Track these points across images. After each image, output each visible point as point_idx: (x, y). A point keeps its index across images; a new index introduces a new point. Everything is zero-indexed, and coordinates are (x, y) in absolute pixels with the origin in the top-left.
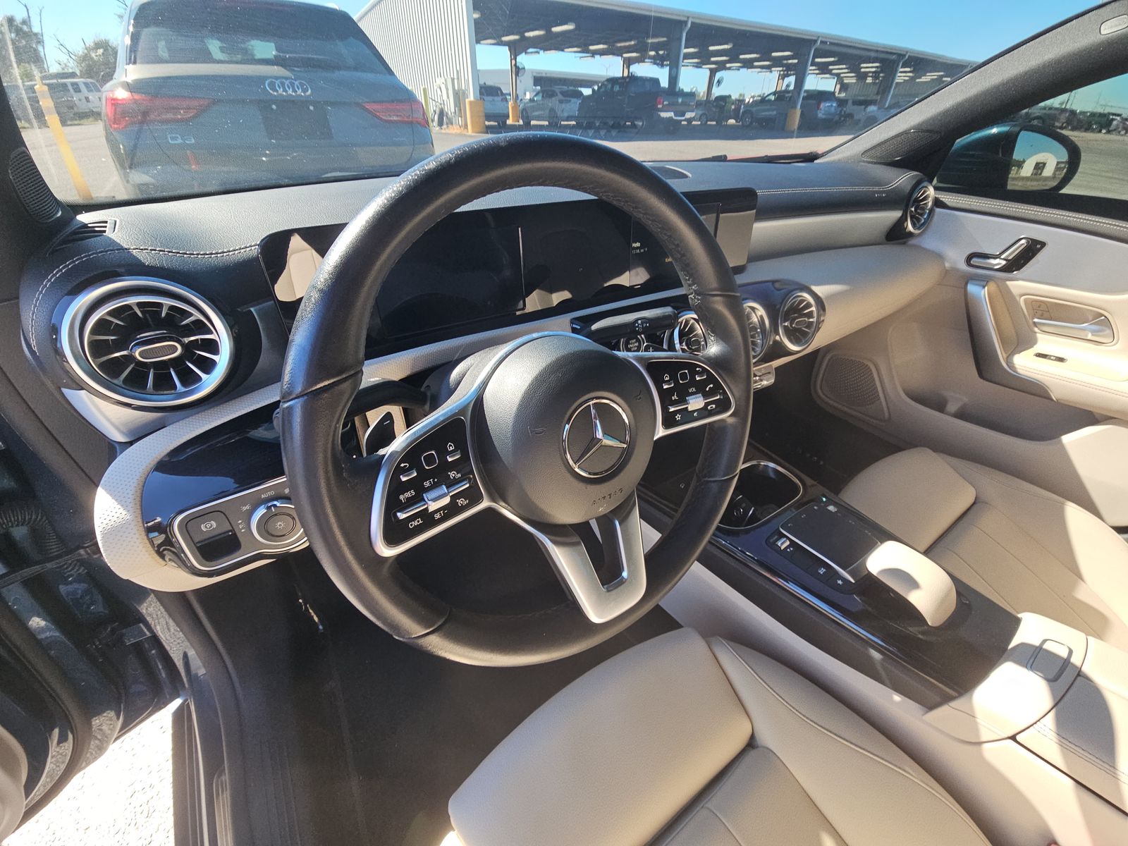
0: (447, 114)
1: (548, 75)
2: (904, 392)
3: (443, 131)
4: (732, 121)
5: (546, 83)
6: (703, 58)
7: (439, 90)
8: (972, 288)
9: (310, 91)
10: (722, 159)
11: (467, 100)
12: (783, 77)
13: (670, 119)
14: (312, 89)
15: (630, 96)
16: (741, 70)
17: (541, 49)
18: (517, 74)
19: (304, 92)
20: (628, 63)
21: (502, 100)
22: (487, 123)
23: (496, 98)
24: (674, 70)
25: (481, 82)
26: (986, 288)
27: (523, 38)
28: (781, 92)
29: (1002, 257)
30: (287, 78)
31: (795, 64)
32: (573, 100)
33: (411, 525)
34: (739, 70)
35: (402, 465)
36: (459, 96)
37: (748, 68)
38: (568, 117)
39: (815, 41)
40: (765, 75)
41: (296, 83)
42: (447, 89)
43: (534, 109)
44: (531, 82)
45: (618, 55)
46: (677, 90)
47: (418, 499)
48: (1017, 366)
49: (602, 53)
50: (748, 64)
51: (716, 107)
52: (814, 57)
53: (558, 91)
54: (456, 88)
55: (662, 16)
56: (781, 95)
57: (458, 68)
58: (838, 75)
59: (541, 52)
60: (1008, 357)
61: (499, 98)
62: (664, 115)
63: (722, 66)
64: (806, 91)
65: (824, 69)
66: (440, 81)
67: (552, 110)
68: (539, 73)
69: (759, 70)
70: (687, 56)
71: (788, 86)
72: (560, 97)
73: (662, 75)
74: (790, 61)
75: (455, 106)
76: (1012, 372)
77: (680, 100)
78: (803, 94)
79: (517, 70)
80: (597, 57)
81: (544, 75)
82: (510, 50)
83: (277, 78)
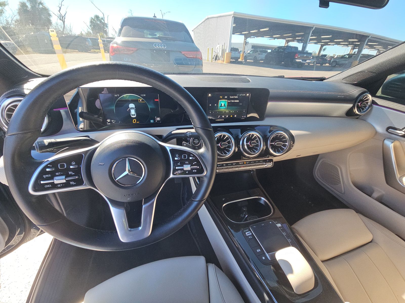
0: (218, 56)
1: (257, 45)
2: (352, 183)
3: (216, 62)
4: (327, 65)
5: (255, 48)
6: (318, 41)
7: (217, 49)
8: (387, 142)
9: (166, 47)
10: (283, 77)
11: (226, 53)
12: (353, 49)
13: (300, 62)
14: (167, 46)
15: (285, 53)
16: (335, 45)
17: (256, 36)
18: (245, 45)
19: (164, 47)
20: (288, 42)
21: (238, 53)
22: (231, 60)
23: (236, 52)
24: (305, 44)
25: (232, 47)
26: (393, 143)
27: (250, 33)
28: (351, 54)
29: (403, 131)
30: (160, 43)
31: (359, 44)
32: (264, 54)
33: (46, 186)
34: (333, 45)
35: (49, 165)
36: (223, 51)
37: (338, 45)
38: (261, 59)
39: (368, 36)
40: (345, 48)
41: (163, 44)
42: (220, 49)
43: (249, 56)
44: (251, 47)
45: (284, 39)
46: (305, 51)
47: (52, 178)
48: (404, 182)
49: (278, 38)
50: (338, 43)
51: (321, 59)
52: (368, 42)
53: (258, 50)
54: (223, 48)
55: (304, 25)
56: (350, 56)
57: (225, 42)
58: (378, 49)
59: (256, 38)
60: (400, 177)
61: (237, 52)
62: (297, 60)
63: (326, 44)
64: (362, 54)
65: (371, 47)
66: (218, 46)
67: (255, 57)
68: (254, 44)
69: (343, 46)
70: (311, 40)
71: (355, 52)
72: (259, 53)
73: (300, 46)
74: (356, 43)
75: (222, 54)
76: (402, 184)
77: (305, 55)
78: (360, 55)
79: (246, 43)
80: (276, 39)
81: (256, 45)
82: (245, 37)
83: (157, 43)
